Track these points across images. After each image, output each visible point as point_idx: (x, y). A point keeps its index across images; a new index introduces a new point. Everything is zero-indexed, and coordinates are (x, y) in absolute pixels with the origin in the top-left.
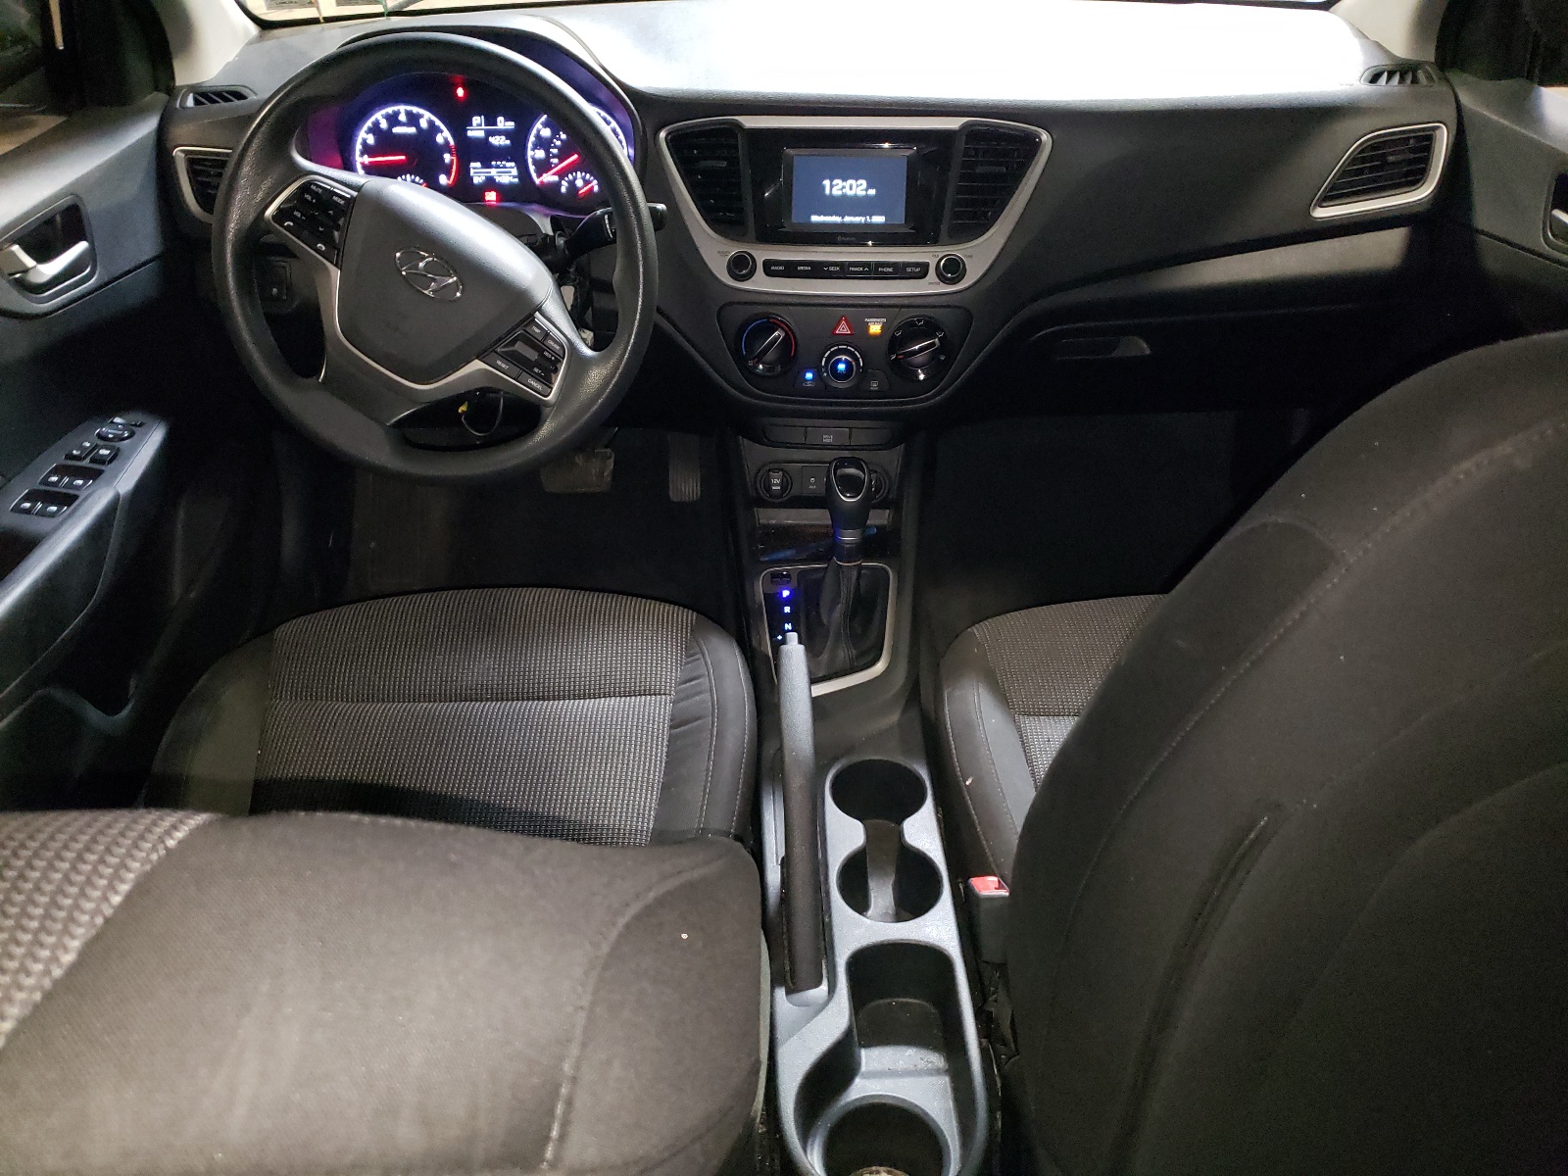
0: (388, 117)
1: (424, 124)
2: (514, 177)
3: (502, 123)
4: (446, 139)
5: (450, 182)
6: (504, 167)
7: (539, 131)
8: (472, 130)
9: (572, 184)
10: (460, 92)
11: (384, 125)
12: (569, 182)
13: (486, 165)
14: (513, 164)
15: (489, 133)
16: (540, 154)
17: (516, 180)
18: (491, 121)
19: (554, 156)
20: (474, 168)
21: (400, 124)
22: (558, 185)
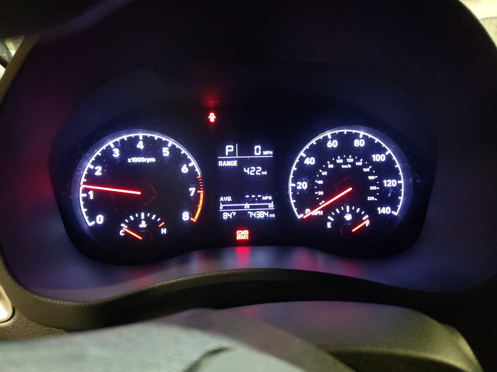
0: (122, 146)
1: (166, 152)
2: (271, 212)
3: (258, 151)
4: (192, 169)
5: (194, 220)
6: (260, 200)
7: (302, 159)
8: (223, 160)
9: (339, 218)
10: (212, 117)
11: (117, 153)
12: (336, 217)
13: (238, 198)
14: (270, 198)
15: (243, 163)
16: (303, 185)
17: (273, 216)
18: (246, 149)
19: (320, 188)
20: (224, 203)
21: (138, 153)
22: (322, 220)
